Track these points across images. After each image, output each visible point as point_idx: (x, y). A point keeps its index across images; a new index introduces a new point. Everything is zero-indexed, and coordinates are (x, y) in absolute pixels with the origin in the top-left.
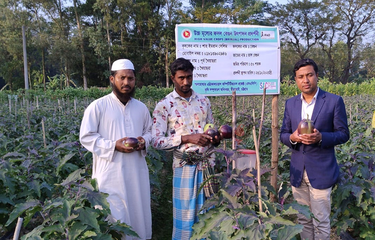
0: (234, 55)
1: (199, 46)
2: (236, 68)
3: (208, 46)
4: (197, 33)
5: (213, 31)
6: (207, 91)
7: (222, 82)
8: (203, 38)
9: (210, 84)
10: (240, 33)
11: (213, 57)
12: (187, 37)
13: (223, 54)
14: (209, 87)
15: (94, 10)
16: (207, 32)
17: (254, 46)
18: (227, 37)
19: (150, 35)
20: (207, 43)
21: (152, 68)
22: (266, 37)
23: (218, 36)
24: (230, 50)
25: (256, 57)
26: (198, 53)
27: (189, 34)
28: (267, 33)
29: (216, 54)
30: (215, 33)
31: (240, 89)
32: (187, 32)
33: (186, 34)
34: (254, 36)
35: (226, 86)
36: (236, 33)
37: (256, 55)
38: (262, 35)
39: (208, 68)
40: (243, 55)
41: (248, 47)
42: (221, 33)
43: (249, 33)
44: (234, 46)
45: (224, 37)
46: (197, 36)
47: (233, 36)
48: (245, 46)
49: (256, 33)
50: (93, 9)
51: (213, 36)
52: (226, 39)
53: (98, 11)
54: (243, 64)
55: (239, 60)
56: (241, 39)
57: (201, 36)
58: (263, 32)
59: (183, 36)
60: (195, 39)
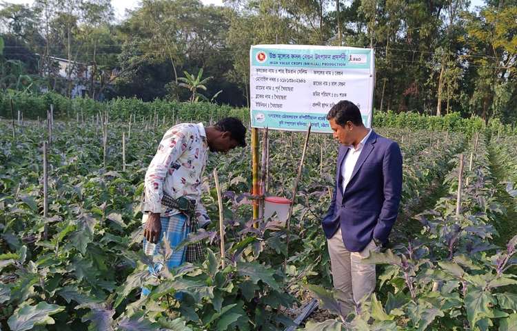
0: (314, 83)
1: (275, 71)
2: (316, 100)
3: (285, 71)
4: (273, 55)
5: (290, 53)
6: (282, 125)
7: (299, 115)
8: (279, 61)
9: (285, 116)
10: (322, 56)
11: (290, 85)
12: (262, 60)
13: (301, 81)
14: (284, 120)
15: (358, 16)
16: (284, 55)
17: (339, 73)
18: (307, 61)
19: (423, 45)
20: (283, 68)
21: (420, 89)
22: (355, 61)
23: (295, 60)
24: (310, 76)
25: (341, 87)
26: (273, 79)
27: (264, 57)
28: (357, 56)
29: (293, 81)
30: (293, 56)
31: (320, 125)
32: (262, 54)
33: (261, 57)
34: (340, 60)
35: (303, 120)
36: (317, 57)
37: (342, 84)
38: (351, 59)
39: (284, 97)
40: (326, 83)
41: (332, 73)
42: (299, 56)
43: (334, 56)
44: (315, 72)
45: (303, 61)
46: (273, 60)
47: (313, 60)
48: (329, 73)
49: (343, 56)
50: (357, 14)
51: (291, 60)
52: (306, 64)
53: (362, 16)
54: (325, 94)
55: (320, 89)
56: (323, 64)
57: (277, 59)
58: (352, 55)
59: (257, 59)
60: (271, 63)
